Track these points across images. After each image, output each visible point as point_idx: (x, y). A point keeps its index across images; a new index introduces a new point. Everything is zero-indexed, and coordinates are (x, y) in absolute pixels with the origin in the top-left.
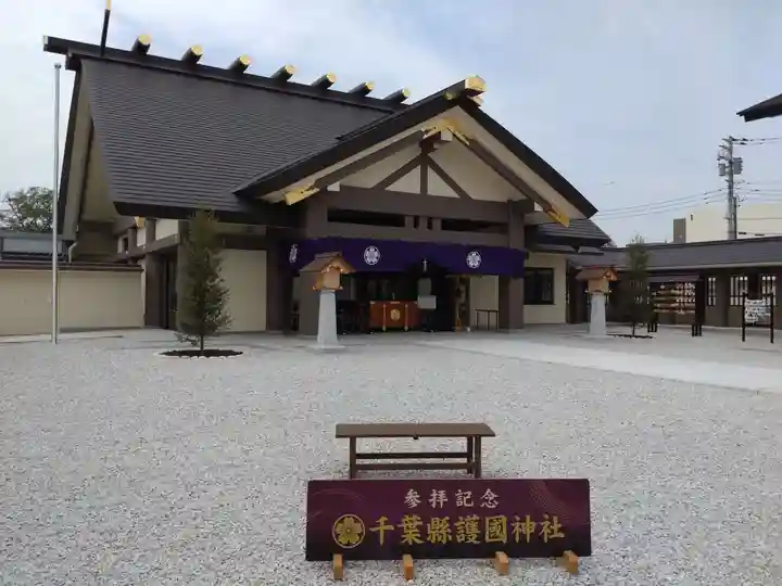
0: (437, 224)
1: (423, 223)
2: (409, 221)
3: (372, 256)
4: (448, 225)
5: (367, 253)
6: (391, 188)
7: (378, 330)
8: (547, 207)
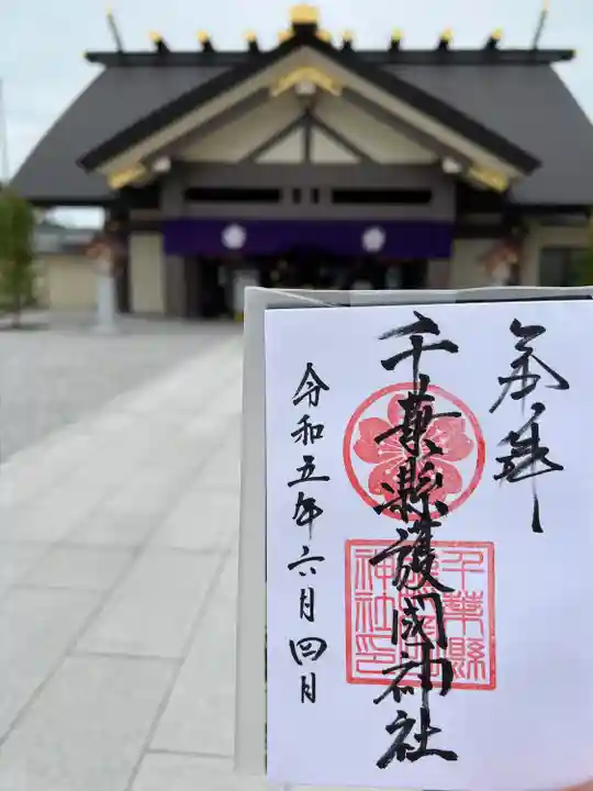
0: (326, 198)
1: (306, 196)
2: (287, 198)
4: (341, 196)
8: (466, 162)
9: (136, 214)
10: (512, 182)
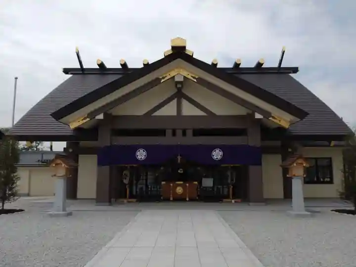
0: (189, 133)
1: (179, 133)
2: (169, 132)
3: (141, 155)
4: (198, 133)
5: (138, 153)
6: (157, 113)
7: (167, 200)
9: (83, 143)
10: (292, 123)
